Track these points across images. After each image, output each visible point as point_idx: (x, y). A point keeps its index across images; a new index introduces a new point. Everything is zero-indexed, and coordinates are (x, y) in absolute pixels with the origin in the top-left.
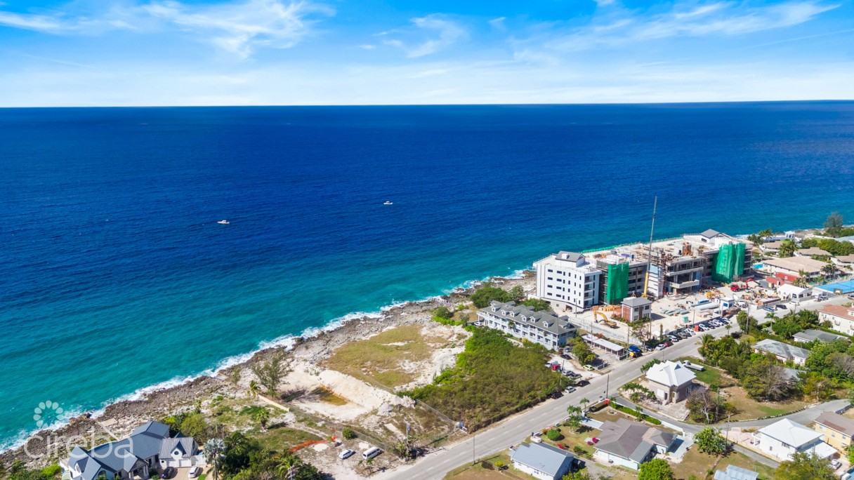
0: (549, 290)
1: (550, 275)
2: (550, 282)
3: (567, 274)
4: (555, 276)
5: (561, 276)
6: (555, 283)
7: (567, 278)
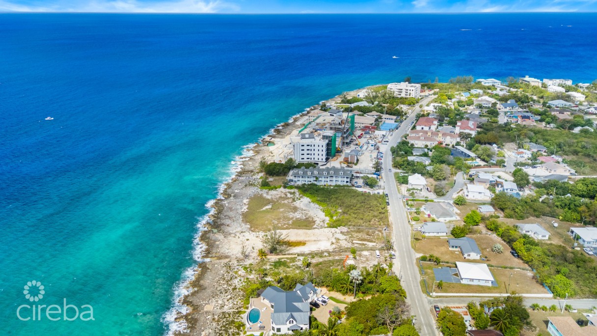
0: (303, 157)
1: (303, 148)
2: (303, 152)
3: (313, 146)
4: (305, 148)
5: (309, 148)
6: (305, 152)
7: (312, 148)
